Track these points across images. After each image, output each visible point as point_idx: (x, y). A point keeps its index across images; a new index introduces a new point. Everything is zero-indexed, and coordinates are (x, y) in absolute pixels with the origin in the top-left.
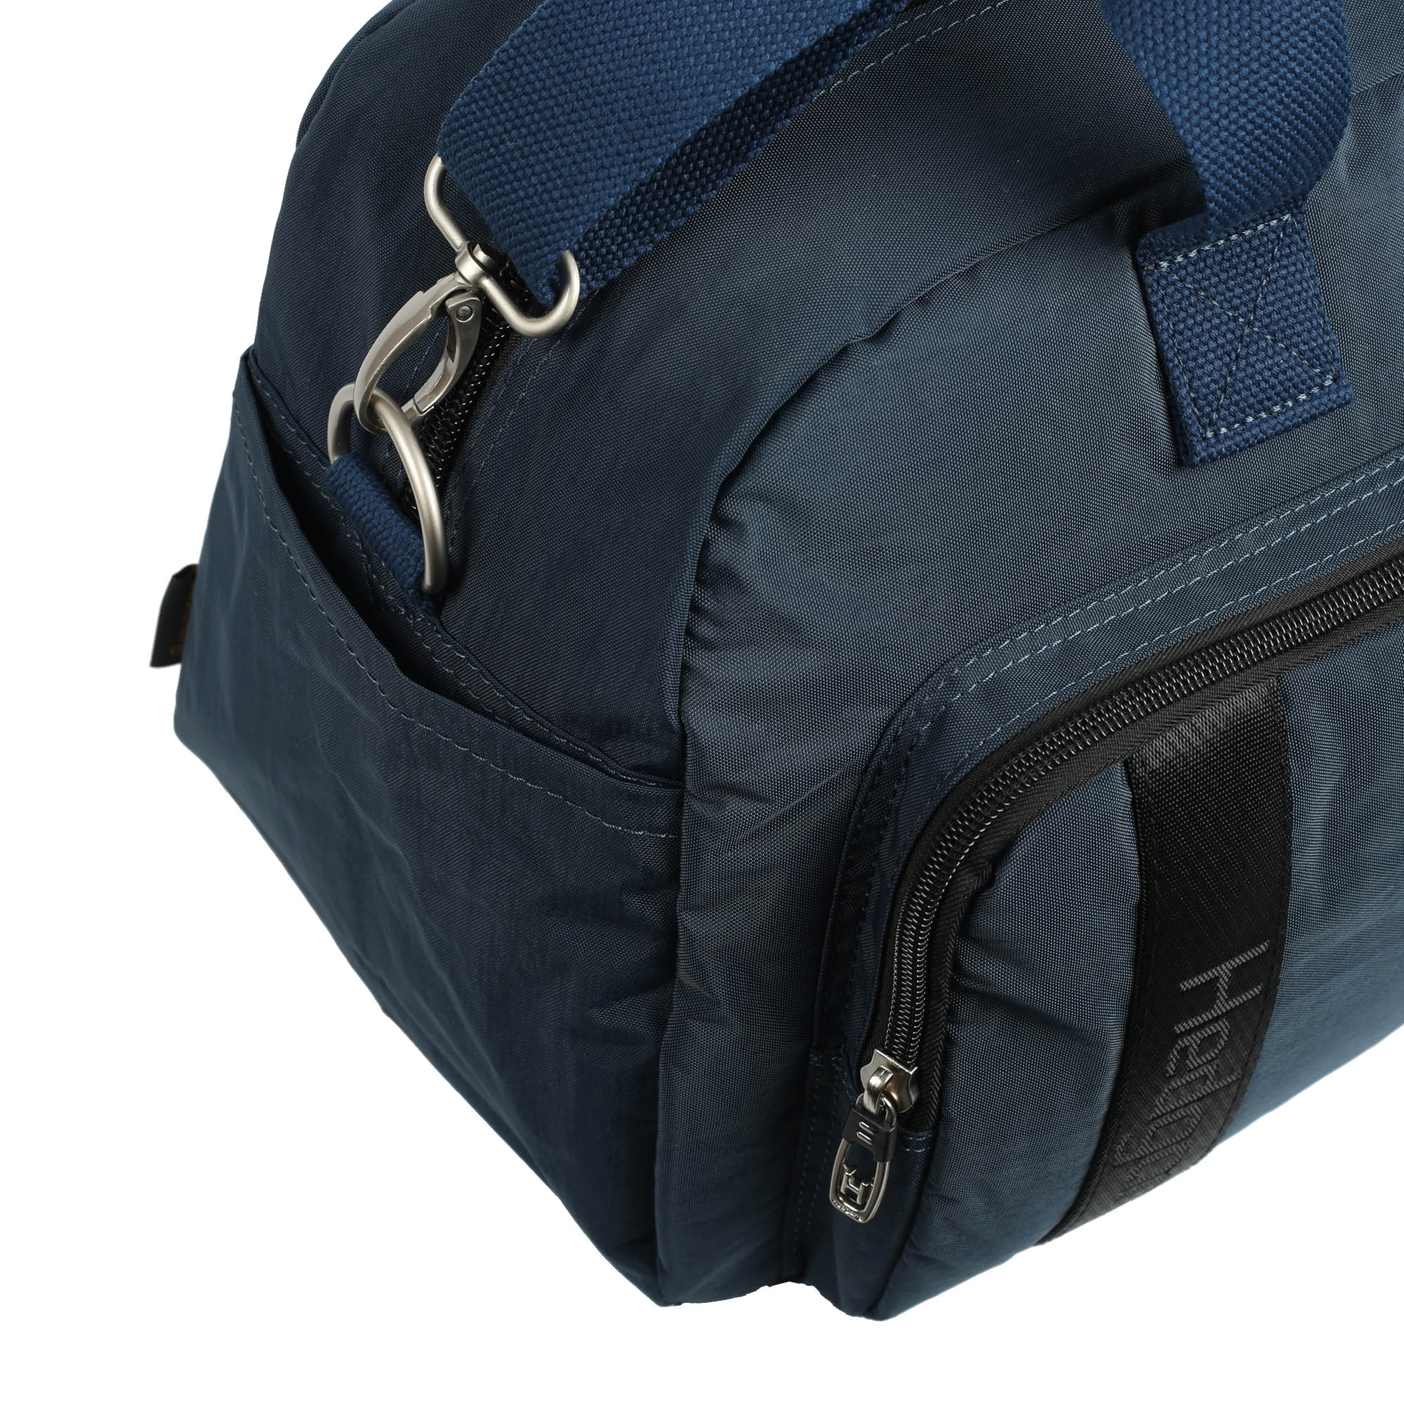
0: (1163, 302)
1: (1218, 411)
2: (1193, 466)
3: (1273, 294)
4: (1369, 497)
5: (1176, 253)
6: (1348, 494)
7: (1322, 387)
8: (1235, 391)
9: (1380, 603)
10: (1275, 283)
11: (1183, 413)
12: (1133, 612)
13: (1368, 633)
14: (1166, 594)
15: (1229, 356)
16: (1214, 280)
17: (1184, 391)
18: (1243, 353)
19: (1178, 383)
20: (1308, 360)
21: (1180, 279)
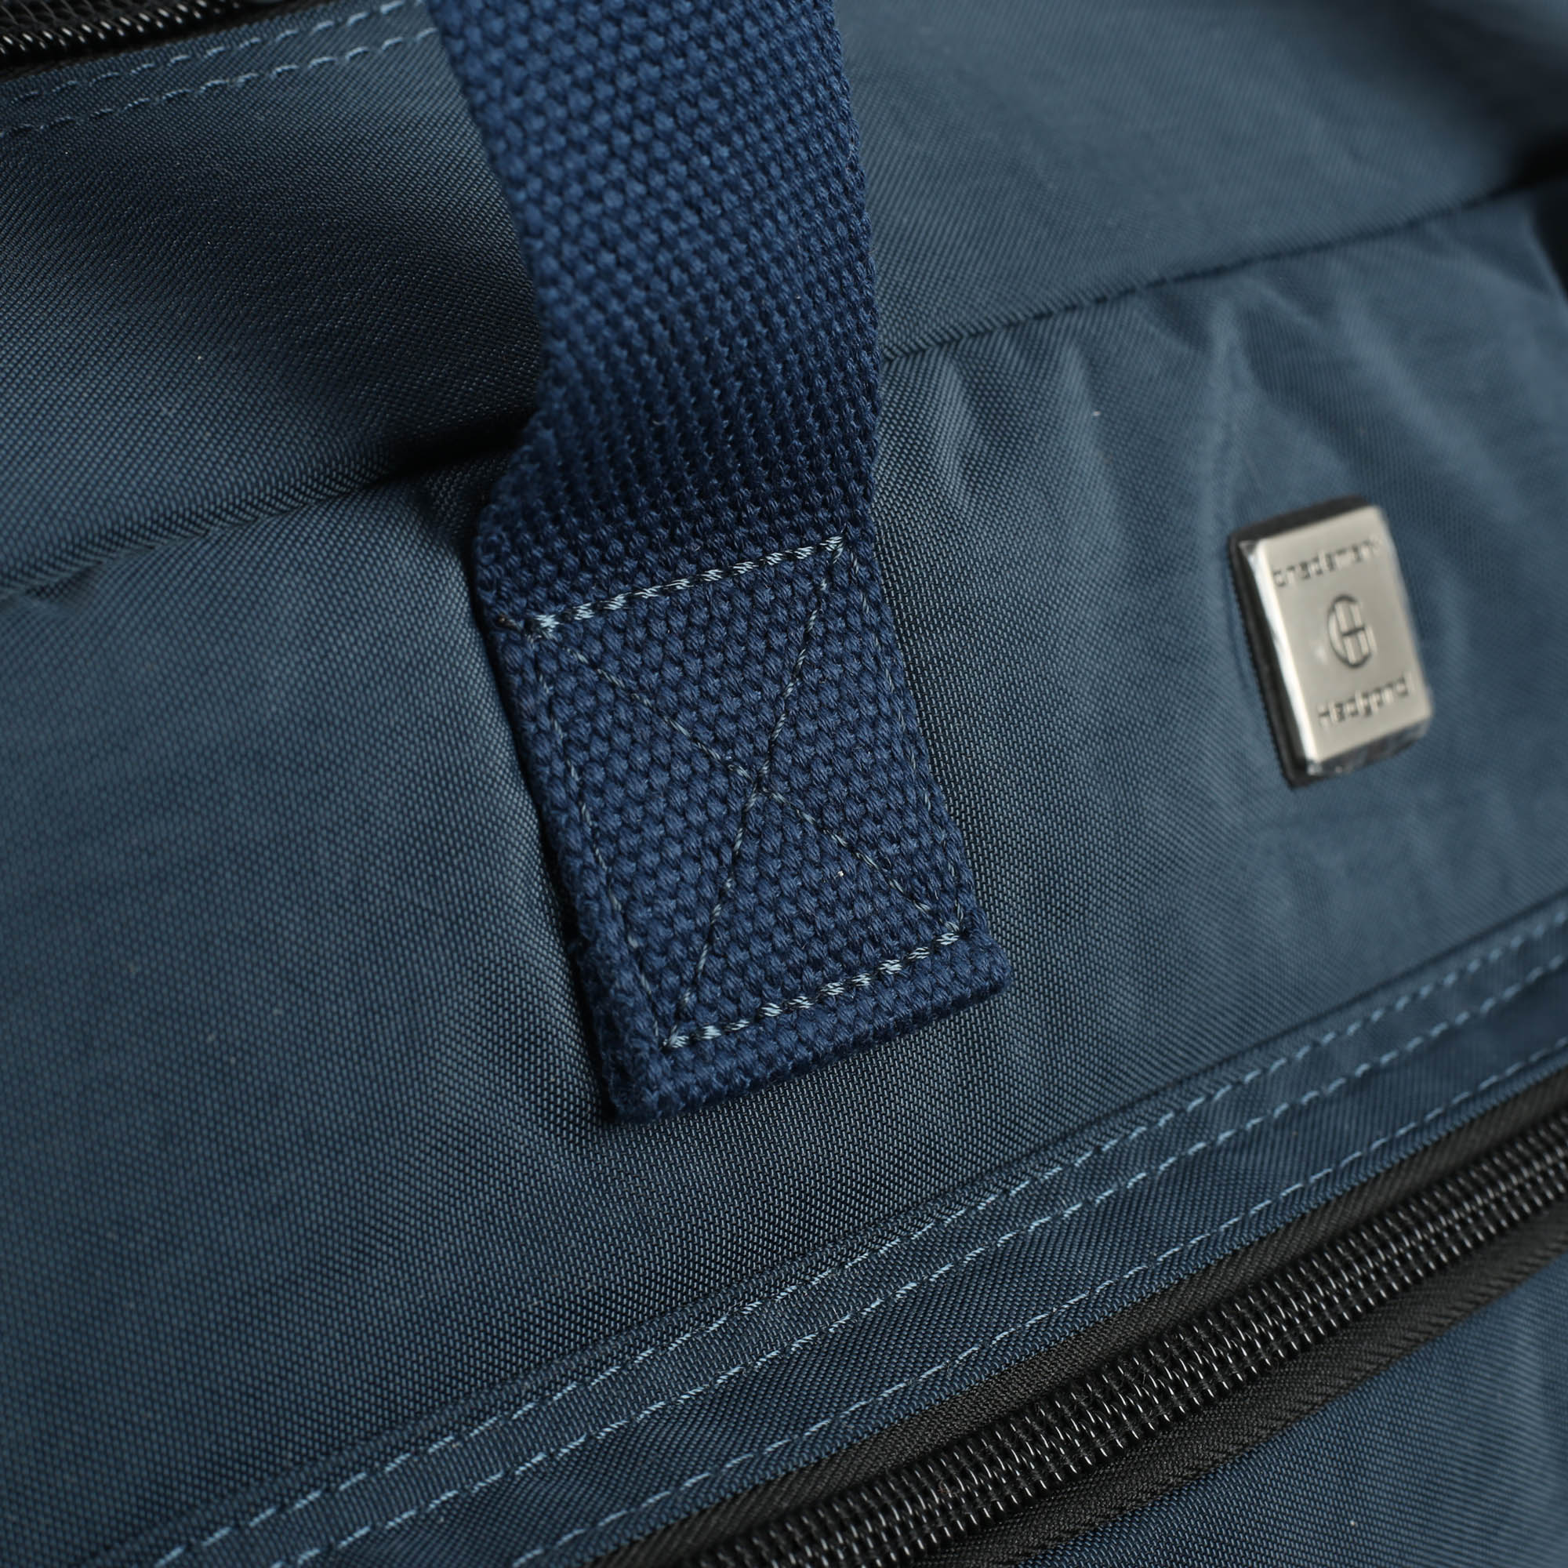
0: (551, 713)
1: (695, 985)
2: (642, 1117)
3: (814, 717)
4: (1044, 1226)
5: (576, 598)
6: (997, 1219)
7: (936, 949)
8: (735, 939)
9: (1099, 1460)
10: (817, 693)
11: (612, 981)
12: (501, 1482)
13: (1077, 1532)
14: (582, 1440)
15: (717, 853)
16: (672, 672)
17: (613, 931)
18: (751, 850)
19: (596, 908)
20: (903, 882)
21: (590, 660)
